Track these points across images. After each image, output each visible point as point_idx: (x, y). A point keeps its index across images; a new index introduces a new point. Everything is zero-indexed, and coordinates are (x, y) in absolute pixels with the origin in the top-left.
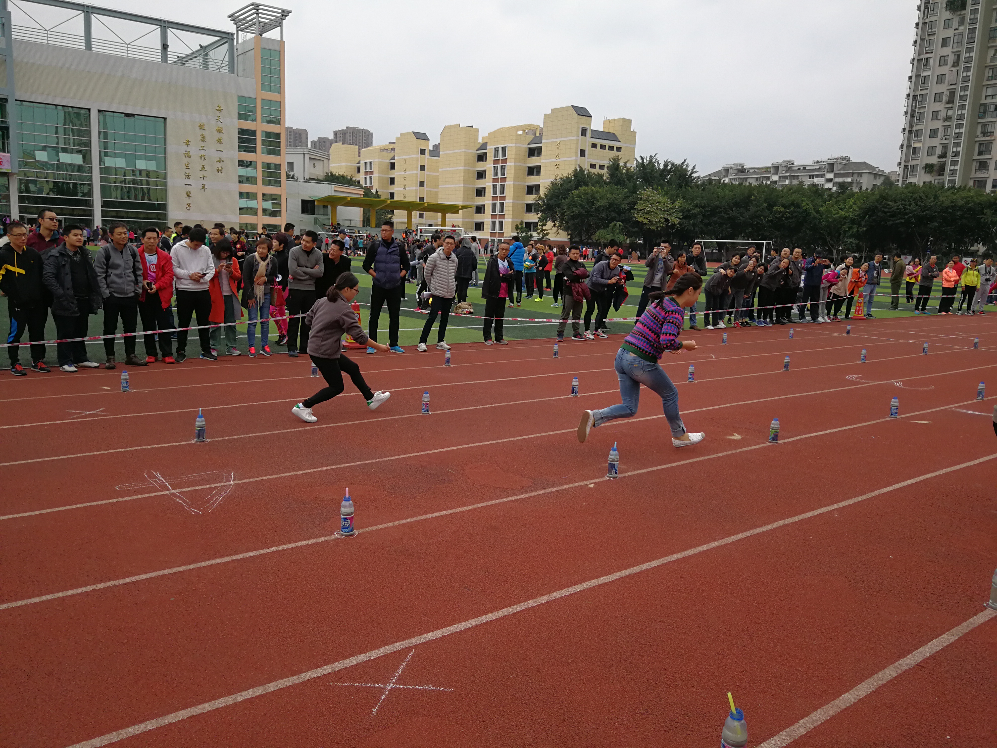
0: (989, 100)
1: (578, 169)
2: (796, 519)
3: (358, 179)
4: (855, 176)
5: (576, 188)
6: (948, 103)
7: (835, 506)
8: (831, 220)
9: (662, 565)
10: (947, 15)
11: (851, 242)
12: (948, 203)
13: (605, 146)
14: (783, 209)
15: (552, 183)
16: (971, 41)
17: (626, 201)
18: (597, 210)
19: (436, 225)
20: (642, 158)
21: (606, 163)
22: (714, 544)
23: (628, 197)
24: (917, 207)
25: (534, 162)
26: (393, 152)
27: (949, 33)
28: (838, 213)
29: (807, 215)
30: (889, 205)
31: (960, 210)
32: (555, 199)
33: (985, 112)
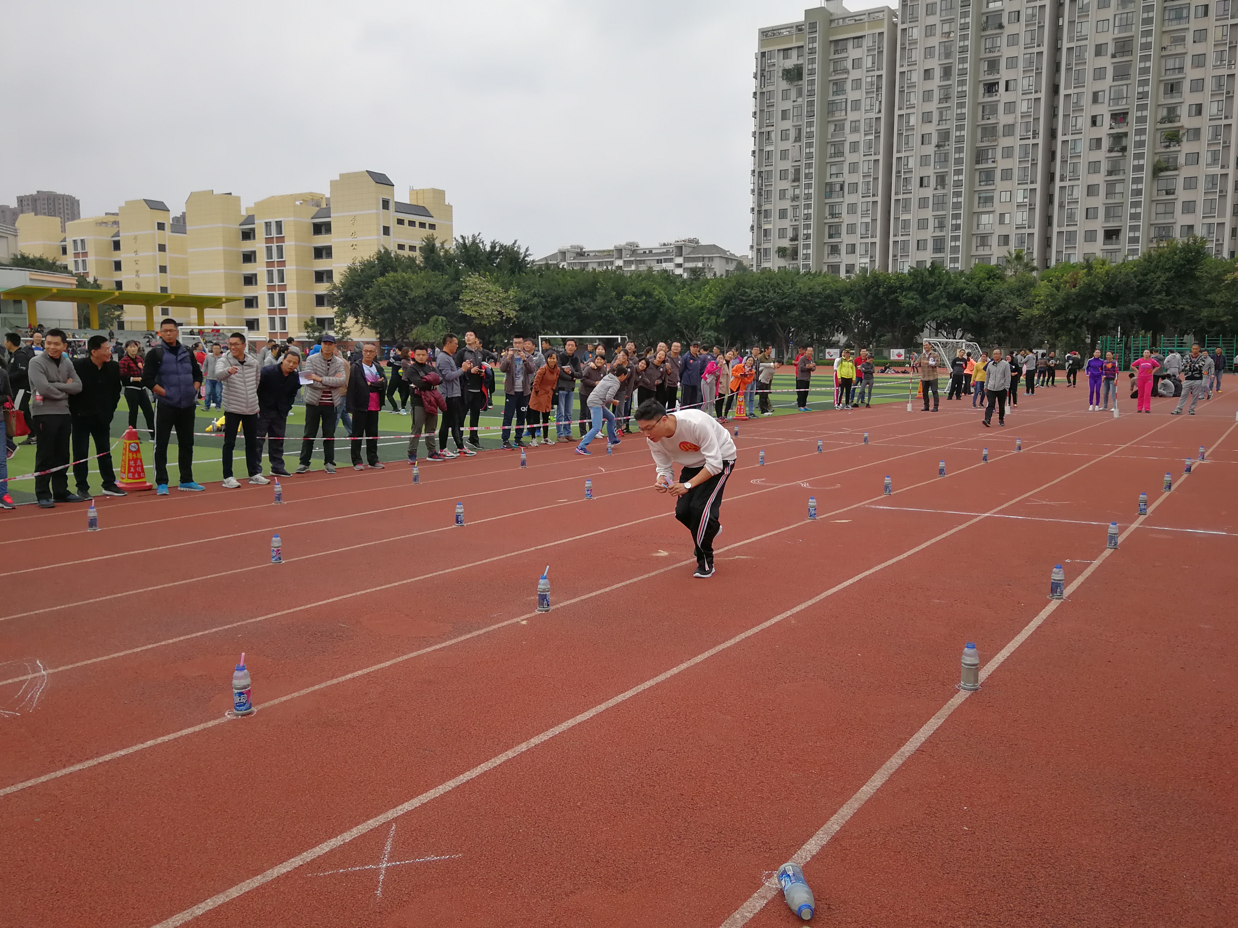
0: (834, 179)
1: (383, 251)
2: (756, 630)
3: (65, 263)
4: (706, 260)
5: (382, 275)
6: (794, 181)
7: (789, 613)
8: (687, 311)
9: (637, 694)
10: (784, 85)
11: (709, 335)
12: (805, 290)
13: (415, 222)
14: (633, 299)
15: (349, 268)
16: (811, 114)
17: (448, 290)
18: (412, 301)
19: (189, 324)
20: (463, 237)
21: (418, 243)
22: (683, 666)
23: (450, 285)
24: (775, 295)
25: (322, 241)
26: (115, 226)
27: (788, 105)
28: (694, 302)
29: (660, 305)
30: (746, 292)
31: (818, 297)
32: (355, 289)
33: (831, 191)
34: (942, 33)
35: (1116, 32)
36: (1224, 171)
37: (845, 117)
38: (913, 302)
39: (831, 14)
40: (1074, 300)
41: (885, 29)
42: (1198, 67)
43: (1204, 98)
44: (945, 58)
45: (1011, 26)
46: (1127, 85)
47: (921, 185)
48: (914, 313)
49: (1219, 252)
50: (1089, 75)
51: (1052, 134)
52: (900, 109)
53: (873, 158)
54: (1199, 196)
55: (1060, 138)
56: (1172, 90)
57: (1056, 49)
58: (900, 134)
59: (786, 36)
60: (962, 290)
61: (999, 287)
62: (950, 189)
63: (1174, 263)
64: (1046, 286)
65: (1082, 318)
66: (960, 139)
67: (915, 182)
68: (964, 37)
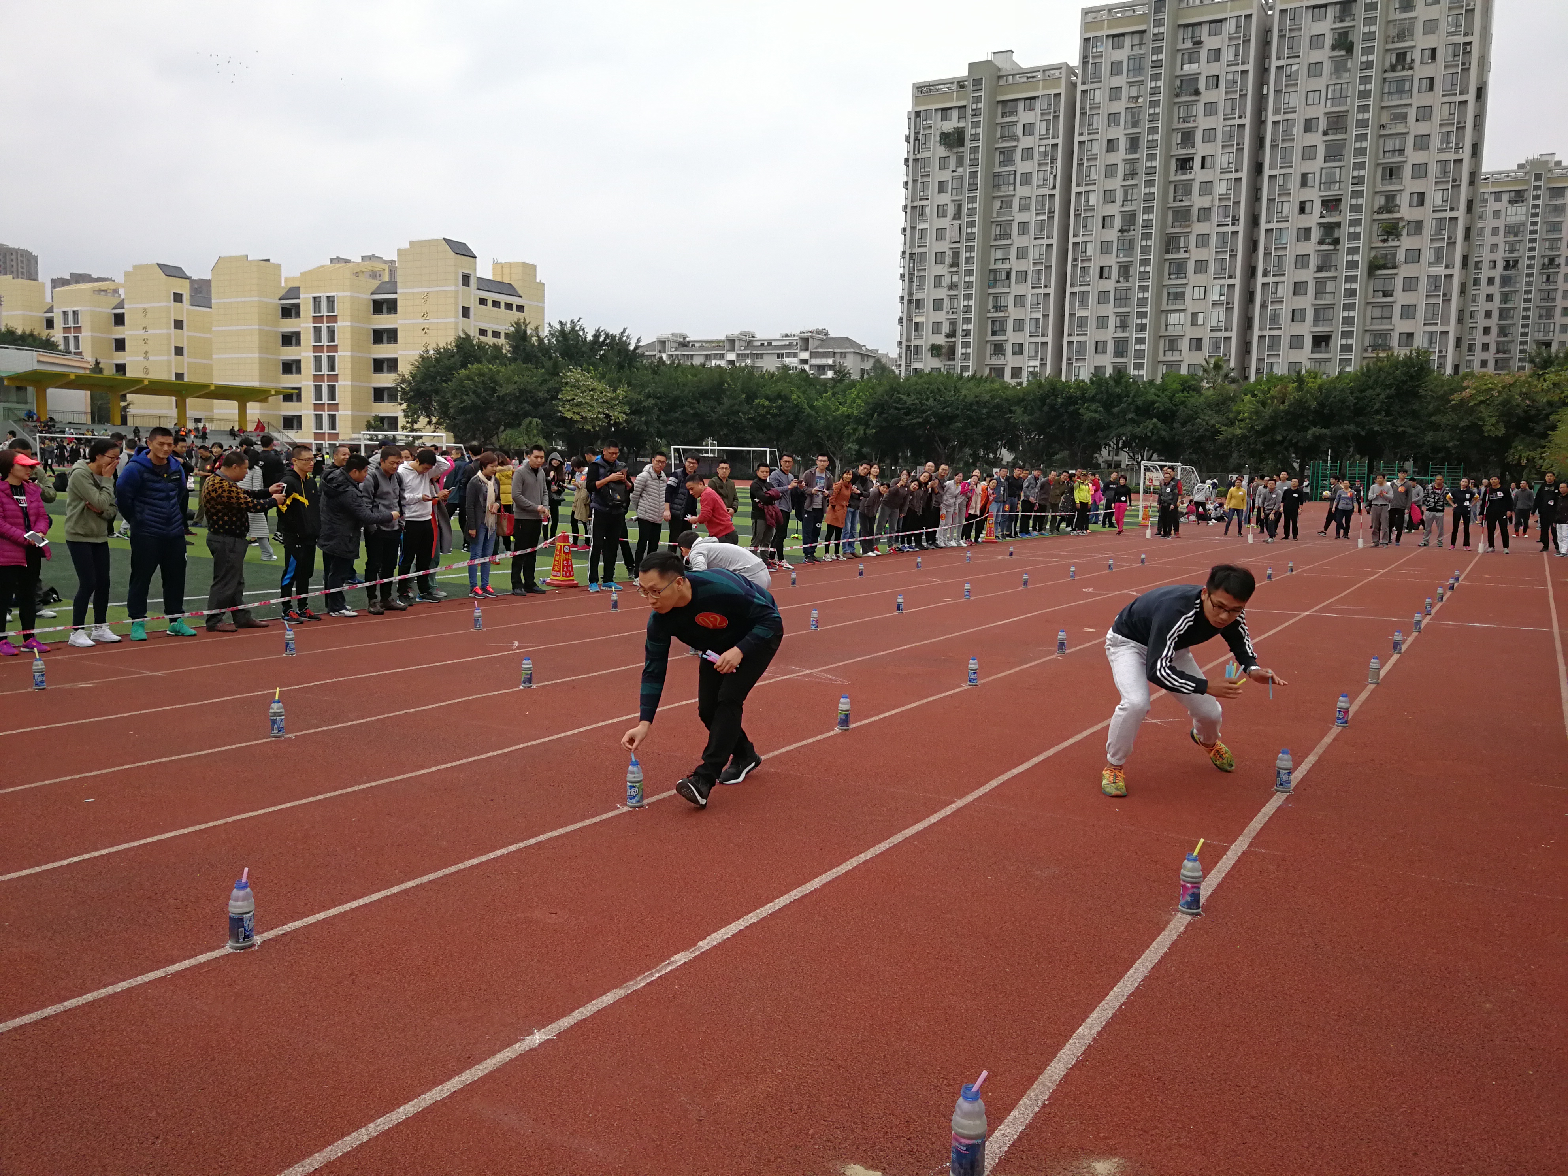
0: (999, 266)
1: (462, 337)
3: (51, 338)
4: (838, 356)
5: (464, 366)
6: (952, 266)
8: (830, 419)
10: (942, 151)
12: (971, 398)
13: (499, 302)
14: (767, 403)
16: (973, 188)
17: (545, 387)
18: (501, 399)
20: (561, 323)
21: (504, 329)
23: (547, 381)
25: (384, 321)
26: (119, 295)
27: (946, 175)
28: (838, 409)
29: (799, 411)
30: (900, 399)
31: (985, 407)
32: (429, 382)
33: (995, 280)
34: (1129, 98)
35: (1328, 105)
36: (1448, 272)
37: (1012, 193)
38: (1096, 415)
39: (999, 69)
40: (1282, 418)
41: (1062, 90)
42: (1421, 149)
43: (1426, 185)
44: (1133, 127)
45: (1210, 92)
46: (1340, 167)
47: (1101, 277)
48: (1097, 427)
49: (1442, 365)
50: (1297, 154)
51: (1254, 221)
52: (1078, 185)
53: (1045, 242)
54: (1419, 298)
55: (1263, 226)
56: (1391, 176)
57: (1259, 122)
58: (1077, 216)
59: (945, 93)
60: (1153, 403)
61: (1195, 401)
62: (1135, 282)
63: (1395, 378)
64: (1250, 402)
65: (1291, 440)
66: (1147, 224)
67: (1094, 272)
68: (1155, 104)
